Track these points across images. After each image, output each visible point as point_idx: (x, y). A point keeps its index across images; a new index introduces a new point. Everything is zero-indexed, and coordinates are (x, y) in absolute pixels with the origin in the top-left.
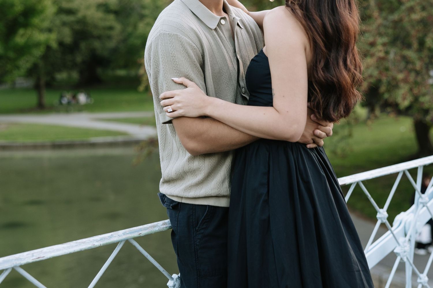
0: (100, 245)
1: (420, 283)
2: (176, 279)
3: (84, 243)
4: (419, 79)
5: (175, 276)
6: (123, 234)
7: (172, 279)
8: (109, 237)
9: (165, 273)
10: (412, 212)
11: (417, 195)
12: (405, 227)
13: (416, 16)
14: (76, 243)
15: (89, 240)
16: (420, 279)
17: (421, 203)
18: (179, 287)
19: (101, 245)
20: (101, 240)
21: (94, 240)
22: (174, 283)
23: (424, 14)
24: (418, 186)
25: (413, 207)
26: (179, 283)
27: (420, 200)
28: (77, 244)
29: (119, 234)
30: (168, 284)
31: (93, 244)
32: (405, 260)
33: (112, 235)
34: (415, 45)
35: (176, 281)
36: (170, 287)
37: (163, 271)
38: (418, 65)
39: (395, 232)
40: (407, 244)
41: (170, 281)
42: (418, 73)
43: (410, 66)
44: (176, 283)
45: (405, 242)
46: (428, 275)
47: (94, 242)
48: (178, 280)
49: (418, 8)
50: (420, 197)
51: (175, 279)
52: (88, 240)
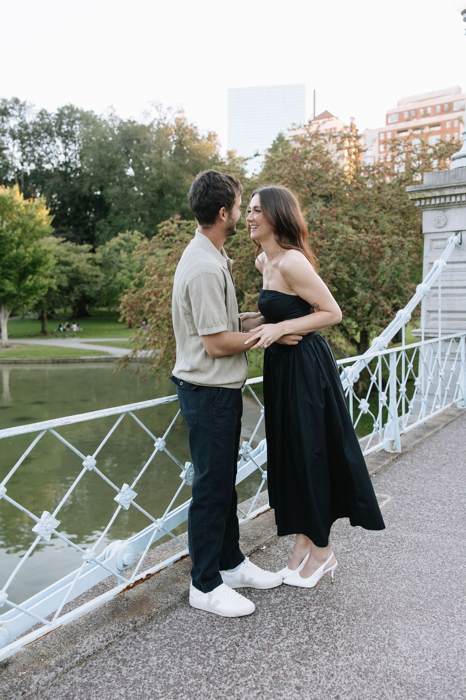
6: (125, 408)
37: (152, 435)
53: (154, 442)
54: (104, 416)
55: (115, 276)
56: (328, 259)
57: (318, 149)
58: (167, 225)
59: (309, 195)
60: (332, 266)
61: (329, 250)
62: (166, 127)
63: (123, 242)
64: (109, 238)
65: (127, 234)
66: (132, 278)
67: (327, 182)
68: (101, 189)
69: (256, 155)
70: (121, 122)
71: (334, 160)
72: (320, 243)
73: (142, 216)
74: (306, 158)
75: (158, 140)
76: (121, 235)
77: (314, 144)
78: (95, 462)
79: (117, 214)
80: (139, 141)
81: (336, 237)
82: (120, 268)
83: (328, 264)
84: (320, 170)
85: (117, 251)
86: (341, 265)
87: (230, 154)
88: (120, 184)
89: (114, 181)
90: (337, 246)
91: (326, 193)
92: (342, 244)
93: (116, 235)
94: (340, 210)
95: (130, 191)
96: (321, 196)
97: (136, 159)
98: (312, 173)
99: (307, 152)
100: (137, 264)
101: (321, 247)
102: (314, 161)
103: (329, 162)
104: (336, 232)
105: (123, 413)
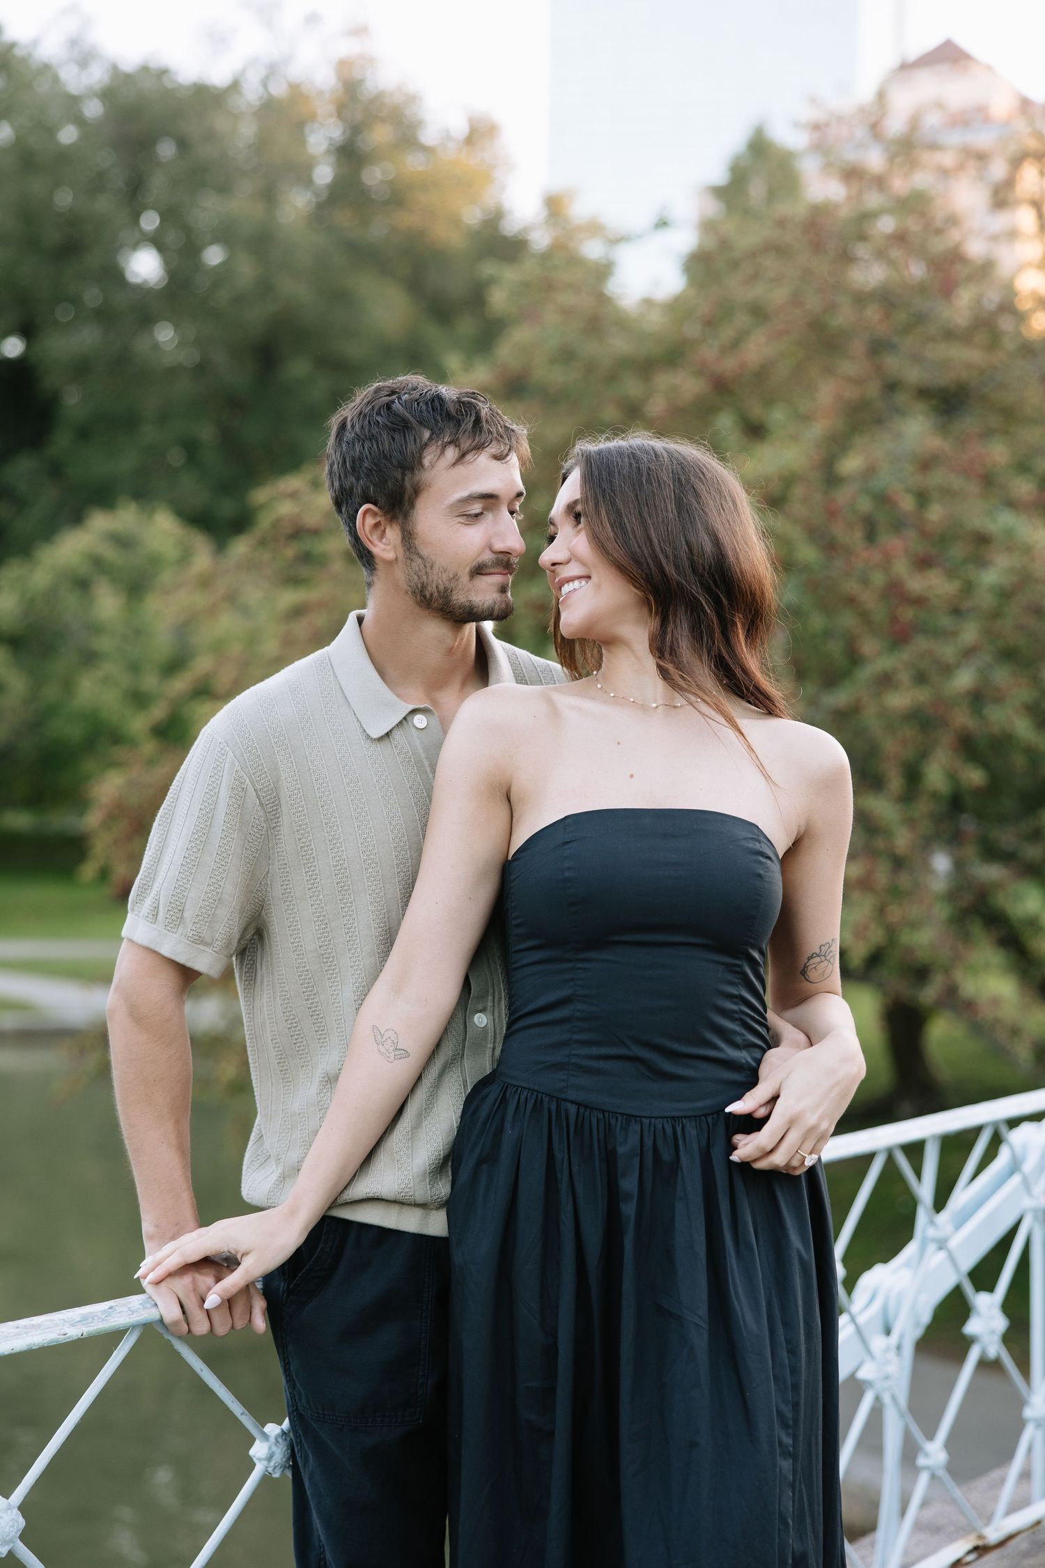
0: (80, 1336)
1: (927, 1468)
2: (276, 1439)
3: (38, 1327)
4: (904, 880)
5: (272, 1429)
6: (141, 1307)
7: (266, 1437)
8: (104, 1312)
9: (247, 1421)
10: (907, 1264)
11: (923, 1216)
12: (885, 1309)
13: (899, 700)
14: (17, 1328)
15: (51, 1321)
16: (927, 1455)
17: (933, 1240)
18: (284, 1460)
19: (82, 1335)
20: (84, 1319)
21: (64, 1320)
22: (270, 1448)
23: (922, 696)
24: (925, 1190)
25: (910, 1250)
26: (284, 1449)
27: (931, 1232)
28: (17, 1330)
29: (129, 1306)
30: (252, 1452)
31: (63, 1332)
32: (887, 1399)
33: (111, 1308)
34: (895, 782)
35: (276, 1444)
36: (258, 1459)
37: (241, 1414)
38: (903, 840)
39: (861, 1319)
40: (892, 1355)
41: (257, 1443)
42: (898, 863)
43: (880, 843)
44: (274, 1448)
45: (887, 1349)
46: (949, 1445)
47: (64, 1325)
48: (280, 1440)
49: (904, 677)
50: (932, 1222)
51: (272, 1439)
52: (47, 1321)
53: (251, 1441)
54: (62, 1339)
55: (68, 686)
56: (947, 651)
57: (915, 204)
58: (293, 495)
59: (873, 390)
60: (964, 680)
61: (956, 612)
62: (297, 94)
63: (110, 553)
64: (49, 531)
65: (125, 518)
66: (139, 699)
67: (949, 334)
68: (27, 331)
69: (662, 224)
70: (115, 69)
71: (976, 249)
72: (916, 584)
73: (191, 448)
74: (863, 237)
75: (262, 144)
76: (100, 522)
77: (899, 185)
78: (21, 1522)
79: (84, 433)
80: (183, 145)
81: (981, 562)
82: (90, 658)
83: (947, 670)
84: (922, 289)
85: (82, 585)
86: (1002, 676)
87: (554, 206)
88: (105, 316)
89: (76, 301)
90: (985, 600)
91: (943, 379)
92: (1005, 595)
93: (77, 519)
94: (998, 453)
95: (141, 345)
96: (924, 393)
97: (170, 215)
98: (886, 298)
99: (866, 217)
100: (162, 642)
101: (919, 601)
102: (895, 253)
103: (956, 256)
104: (982, 539)
105: (134, 1327)
